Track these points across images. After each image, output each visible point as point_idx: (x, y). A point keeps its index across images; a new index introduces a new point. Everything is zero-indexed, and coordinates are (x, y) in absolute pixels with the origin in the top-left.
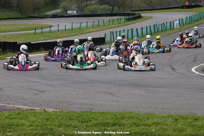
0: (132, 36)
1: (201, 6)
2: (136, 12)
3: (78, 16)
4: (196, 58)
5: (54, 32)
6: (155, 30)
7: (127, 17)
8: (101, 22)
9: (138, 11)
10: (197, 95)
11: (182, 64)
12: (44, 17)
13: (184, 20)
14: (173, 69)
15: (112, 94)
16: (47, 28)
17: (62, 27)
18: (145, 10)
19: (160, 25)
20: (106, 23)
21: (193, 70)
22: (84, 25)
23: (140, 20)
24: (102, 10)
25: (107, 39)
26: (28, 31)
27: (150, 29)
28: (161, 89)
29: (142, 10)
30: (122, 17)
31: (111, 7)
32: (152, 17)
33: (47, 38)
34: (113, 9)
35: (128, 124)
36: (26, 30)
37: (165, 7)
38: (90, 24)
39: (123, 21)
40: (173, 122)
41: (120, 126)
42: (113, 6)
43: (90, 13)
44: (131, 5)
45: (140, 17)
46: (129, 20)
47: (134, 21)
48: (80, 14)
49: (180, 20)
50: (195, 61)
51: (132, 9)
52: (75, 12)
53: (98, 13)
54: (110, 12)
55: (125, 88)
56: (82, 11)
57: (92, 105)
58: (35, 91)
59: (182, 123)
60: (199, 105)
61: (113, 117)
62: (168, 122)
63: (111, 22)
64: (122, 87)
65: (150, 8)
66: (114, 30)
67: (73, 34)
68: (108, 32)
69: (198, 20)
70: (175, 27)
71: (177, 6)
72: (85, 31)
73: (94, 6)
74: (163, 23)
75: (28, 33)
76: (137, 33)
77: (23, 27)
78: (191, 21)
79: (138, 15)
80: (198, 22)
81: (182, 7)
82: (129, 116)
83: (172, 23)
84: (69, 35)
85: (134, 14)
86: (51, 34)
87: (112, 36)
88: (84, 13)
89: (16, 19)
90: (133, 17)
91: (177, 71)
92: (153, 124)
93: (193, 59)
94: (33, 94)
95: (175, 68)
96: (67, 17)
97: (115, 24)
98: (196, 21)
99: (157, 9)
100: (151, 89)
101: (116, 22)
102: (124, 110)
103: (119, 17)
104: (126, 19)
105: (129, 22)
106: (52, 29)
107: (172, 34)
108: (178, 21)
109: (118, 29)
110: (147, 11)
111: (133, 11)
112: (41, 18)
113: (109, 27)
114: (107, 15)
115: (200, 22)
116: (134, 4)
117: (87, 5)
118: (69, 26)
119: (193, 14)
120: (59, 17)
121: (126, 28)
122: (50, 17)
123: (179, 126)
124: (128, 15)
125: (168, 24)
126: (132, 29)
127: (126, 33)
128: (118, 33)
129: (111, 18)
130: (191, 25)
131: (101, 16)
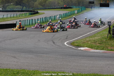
0: (32, 23)
1: (72, 8)
4: (67, 36)
6: (45, 20)
8: (15, 15)
9: (36, 9)
10: (66, 59)
11: (59, 40)
13: (62, 15)
14: (54, 43)
15: (15, 57)
18: (41, 9)
19: (48, 18)
20: (18, 15)
21: (65, 43)
22: (5, 16)
23: (37, 14)
24: (17, 8)
27: (43, 20)
28: (45, 55)
29: (39, 9)
30: (27, 12)
31: (22, 7)
32: (44, 13)
34: (23, 8)
37: (52, 8)
38: (9, 16)
39: (28, 15)
42: (23, 6)
43: (9, 10)
44: (33, 6)
45: (37, 13)
46: (31, 14)
47: (34, 15)
48: (3, 10)
50: (67, 39)
51: (33, 9)
52: (1, 9)
53: (14, 10)
55: (24, 53)
56: (5, 8)
57: (1, 64)
61: (12, 72)
63: (21, 15)
64: (22, 53)
65: (44, 8)
66: (22, 20)
68: (18, 20)
70: (57, 19)
71: (59, 7)
72: (6, 20)
73: (12, 6)
74: (50, 17)
76: (35, 22)
78: (66, 15)
80: (69, 17)
81: (61, 8)
82: (22, 72)
83: (55, 17)
88: (6, 10)
90: (34, 12)
91: (56, 44)
95: (55, 42)
99: (48, 9)
100: (39, 54)
101: (24, 15)
102: (20, 68)
105: (31, 16)
108: (59, 16)
109: (24, 19)
110: (42, 10)
111: (34, 9)
113: (20, 18)
114: (19, 11)
115: (71, 16)
116: (35, 6)
117: (8, 6)
121: (29, 19)
124: (31, 11)
125: (53, 17)
126: (32, 19)
127: (28, 21)
128: (24, 21)
129: (21, 13)
130: (66, 18)
131: (15, 12)
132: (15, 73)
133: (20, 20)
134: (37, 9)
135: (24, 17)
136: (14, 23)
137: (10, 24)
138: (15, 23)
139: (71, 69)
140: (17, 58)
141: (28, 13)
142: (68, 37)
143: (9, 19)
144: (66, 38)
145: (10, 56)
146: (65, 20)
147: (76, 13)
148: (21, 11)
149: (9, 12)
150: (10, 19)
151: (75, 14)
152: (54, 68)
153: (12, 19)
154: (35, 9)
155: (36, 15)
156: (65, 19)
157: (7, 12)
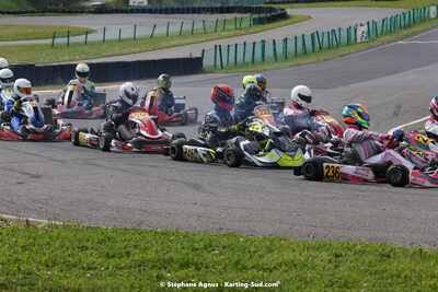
0: (263, 56)
2: (277, 6)
3: (150, 11)
4: (399, 107)
5: (93, 44)
6: (313, 44)
7: (257, 16)
8: (199, 26)
9: (280, 3)
12: (76, 12)
13: (379, 25)
15: (196, 187)
16: (80, 34)
17: (112, 35)
18: (297, 2)
19: (326, 35)
20: (210, 26)
22: (160, 30)
23: (282, 22)
25: (207, 62)
26: (40, 41)
27: (304, 43)
29: (288, 2)
30: (244, 15)
32: (310, 18)
33: (77, 57)
35: (219, 263)
36: (34, 39)
38: (174, 29)
39: (246, 23)
40: (330, 262)
41: (198, 269)
43: (175, 5)
45: (284, 16)
46: (261, 21)
47: (270, 25)
48: (154, 7)
49: (371, 24)
50: (396, 116)
52: (146, 3)
53: (194, 5)
54: (219, 5)
57: (146, 211)
58: (19, 175)
59: (351, 265)
60: (398, 217)
61: (185, 244)
62: (317, 261)
63: (220, 25)
66: (224, 43)
67: (135, 50)
68: (209, 46)
69: (409, 26)
70: (359, 40)
72: (163, 44)
74: (333, 31)
75: (38, 45)
76: (275, 49)
77: (29, 31)
78: (394, 26)
79: (279, 12)
80: (406, 32)
82: (225, 241)
83: (353, 32)
84: (126, 51)
85: (271, 10)
86: (87, 49)
87: (218, 55)
88: (163, 6)
89: (14, 13)
90: (269, 15)
92: (280, 265)
93: (393, 110)
94: (15, 181)
96: (126, 12)
97: (229, 30)
98: (405, 28)
101: (232, 27)
102: (217, 226)
103: (239, 16)
104: (254, 19)
105: (260, 27)
106: (91, 37)
107: (350, 53)
108: (365, 28)
109: (232, 42)
110: (301, 4)
111: (270, 3)
112: (71, 12)
113: (215, 35)
114: (212, 10)
115: (414, 29)
118: (127, 33)
119: (399, 11)
120: (108, 12)
121: (250, 39)
122: (89, 12)
123: (343, 271)
124: (259, 10)
125: (344, 34)
126: (263, 42)
127: (249, 49)
128: (232, 49)
129: (221, 17)
130: (394, 36)
131: (199, 13)
132: (196, 246)
133: (218, 43)
134: (283, 3)
135: (232, 33)
136: (194, 56)
137: (178, 59)
138: (199, 55)
139: (413, 232)
140: (204, 191)
141: (247, 16)
142: (401, 111)
143: (173, 43)
144: (396, 114)
145: (178, 181)
146: (389, 42)
147: (432, 15)
148: (222, 10)
149: (176, 15)
150: (178, 41)
151: (429, 19)
152: (348, 229)
153: (187, 41)
154: (275, 3)
155: (277, 24)
156: (389, 38)
157: (167, 13)
